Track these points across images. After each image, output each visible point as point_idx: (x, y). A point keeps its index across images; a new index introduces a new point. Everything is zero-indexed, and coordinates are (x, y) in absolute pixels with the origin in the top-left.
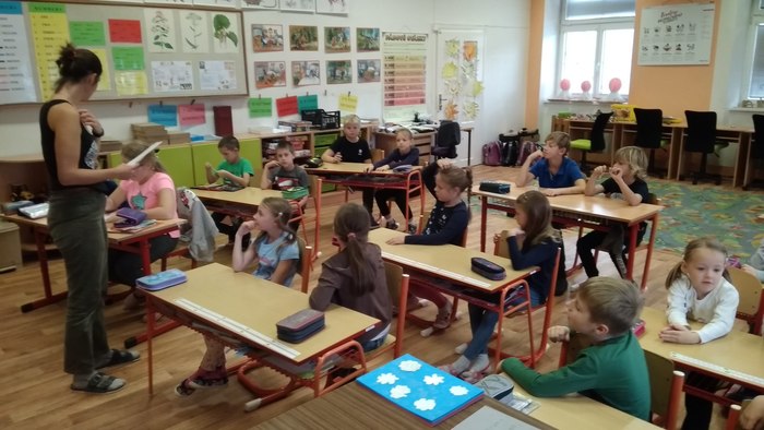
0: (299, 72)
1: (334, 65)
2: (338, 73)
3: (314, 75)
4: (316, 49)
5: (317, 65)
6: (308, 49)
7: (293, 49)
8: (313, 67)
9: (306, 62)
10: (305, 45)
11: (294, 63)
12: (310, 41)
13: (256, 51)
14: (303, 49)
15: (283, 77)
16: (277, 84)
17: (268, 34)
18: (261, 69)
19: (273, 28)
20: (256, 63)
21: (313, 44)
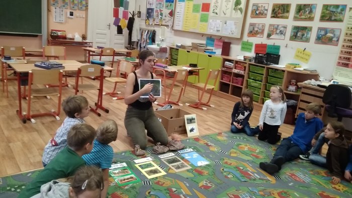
0: (272, 31)
1: (297, 29)
2: (299, 34)
3: (282, 34)
4: (287, 18)
5: (285, 27)
6: (282, 17)
7: (272, 17)
8: (282, 29)
9: (278, 25)
10: (281, 15)
11: (270, 25)
12: (284, 13)
13: (252, 17)
14: (278, 18)
15: (262, 32)
16: (258, 36)
17: (260, 9)
18: (252, 27)
19: (264, 5)
20: (250, 23)
21: (286, 14)
